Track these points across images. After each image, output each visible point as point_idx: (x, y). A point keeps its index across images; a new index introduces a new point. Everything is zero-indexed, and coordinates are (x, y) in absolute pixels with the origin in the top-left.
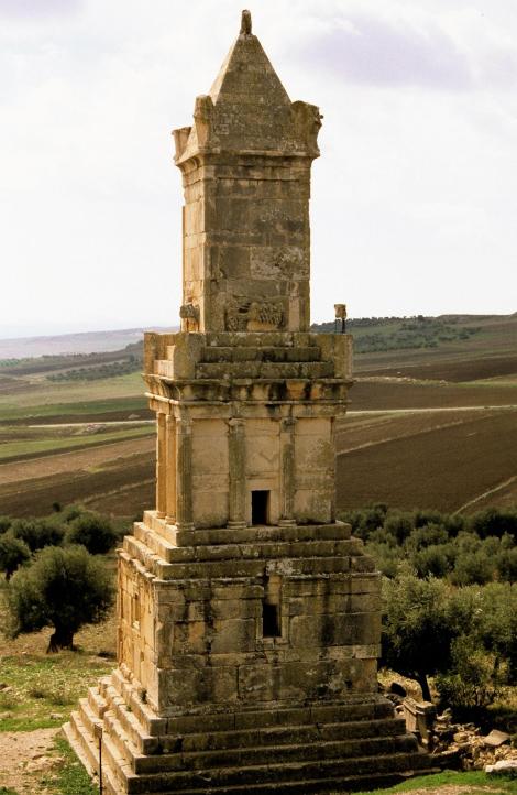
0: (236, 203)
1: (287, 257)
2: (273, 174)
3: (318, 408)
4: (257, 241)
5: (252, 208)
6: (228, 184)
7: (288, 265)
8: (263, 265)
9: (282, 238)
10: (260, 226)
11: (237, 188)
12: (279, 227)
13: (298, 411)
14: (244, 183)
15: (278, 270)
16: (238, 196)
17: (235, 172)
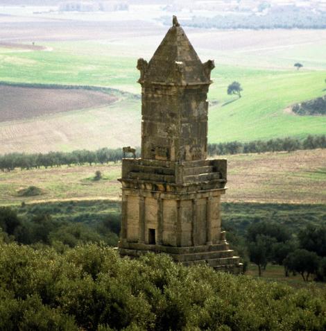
0: (153, 104)
1: (170, 128)
2: (165, 92)
3: (169, 196)
4: (160, 120)
5: (158, 106)
6: (150, 95)
7: (171, 132)
8: (162, 131)
9: (169, 120)
10: (161, 114)
11: (153, 98)
12: (168, 115)
13: (163, 196)
14: (155, 96)
15: (167, 134)
16: (153, 101)
17: (152, 91)
